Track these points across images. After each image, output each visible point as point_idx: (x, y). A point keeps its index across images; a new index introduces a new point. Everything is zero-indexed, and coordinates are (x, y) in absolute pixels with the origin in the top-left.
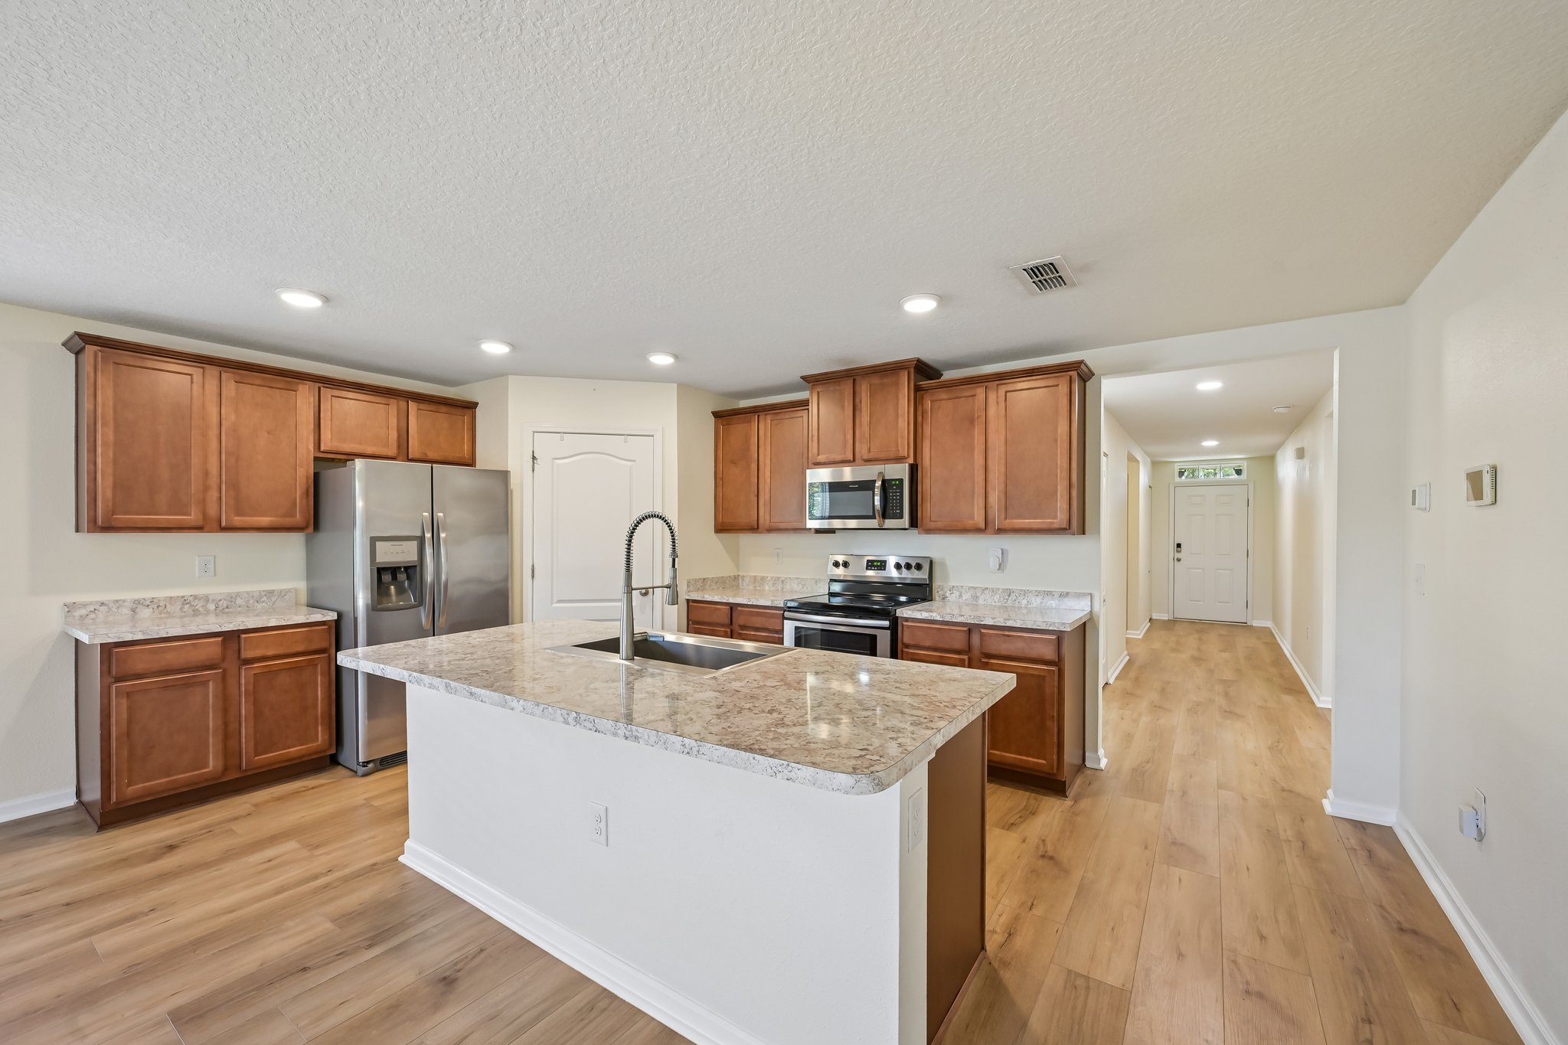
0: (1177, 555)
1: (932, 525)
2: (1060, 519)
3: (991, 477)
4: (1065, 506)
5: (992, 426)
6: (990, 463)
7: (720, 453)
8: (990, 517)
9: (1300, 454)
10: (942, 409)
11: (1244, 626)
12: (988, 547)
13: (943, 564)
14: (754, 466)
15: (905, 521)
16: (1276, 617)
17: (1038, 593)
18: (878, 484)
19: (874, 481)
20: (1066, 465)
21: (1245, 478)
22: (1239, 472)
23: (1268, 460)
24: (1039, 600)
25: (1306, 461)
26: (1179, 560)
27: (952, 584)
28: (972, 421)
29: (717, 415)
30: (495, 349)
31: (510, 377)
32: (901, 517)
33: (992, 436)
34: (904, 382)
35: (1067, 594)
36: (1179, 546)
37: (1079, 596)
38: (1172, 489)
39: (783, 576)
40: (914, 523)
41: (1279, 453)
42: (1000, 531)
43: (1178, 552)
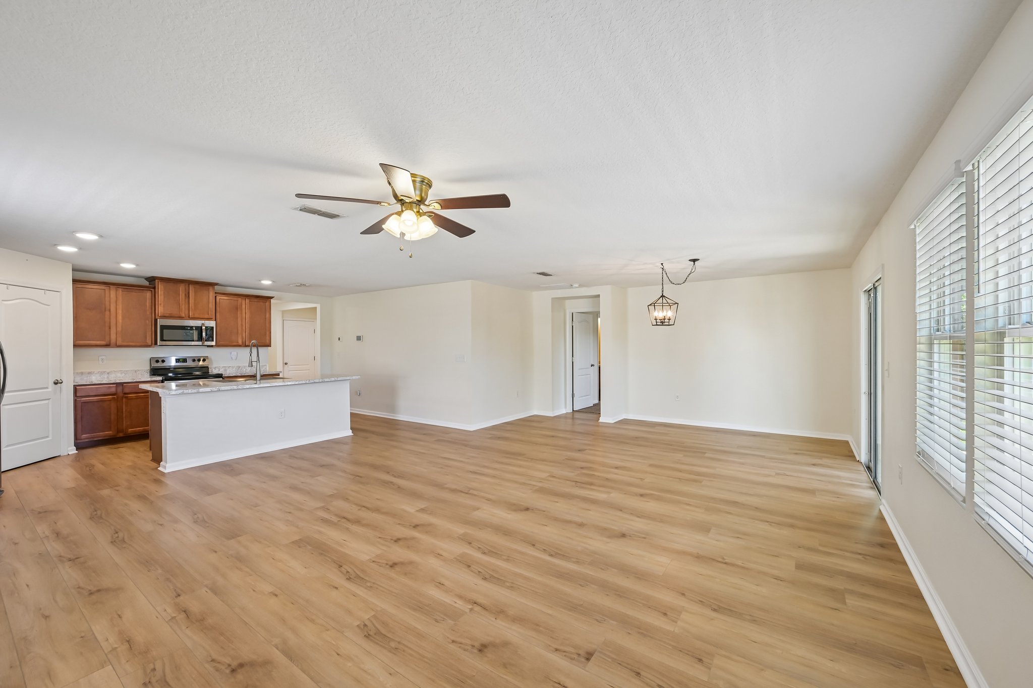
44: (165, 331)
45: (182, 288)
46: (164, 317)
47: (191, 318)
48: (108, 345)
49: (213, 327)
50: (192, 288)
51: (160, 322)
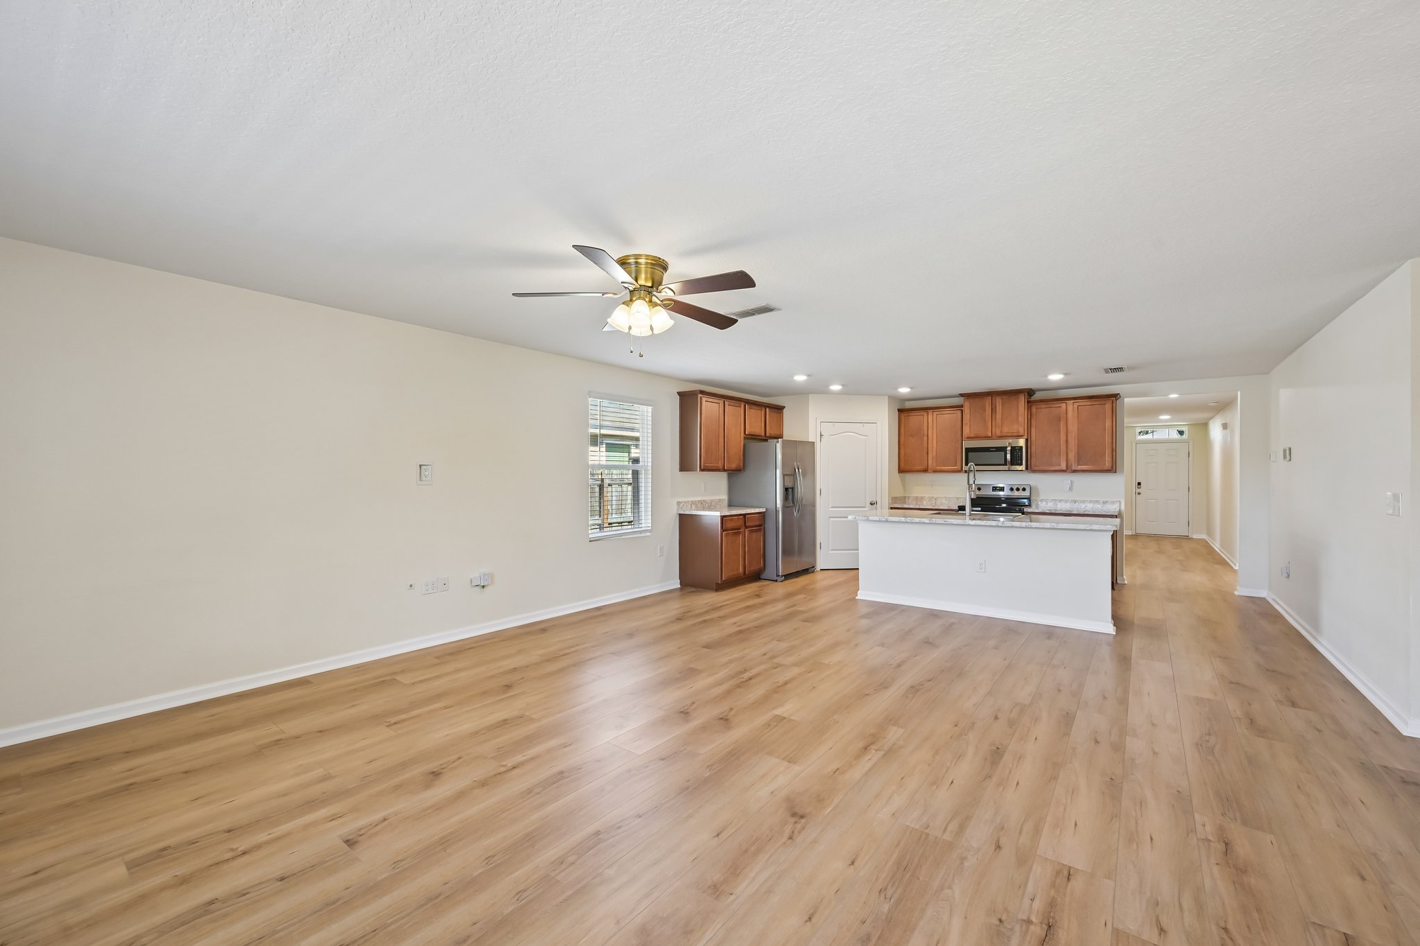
0: (1138, 491)
1: (1037, 468)
2: (1108, 465)
3: (1070, 446)
4: (1110, 460)
5: (1070, 422)
6: (1069, 439)
7: (902, 431)
8: (1069, 464)
9: (1225, 426)
10: (1043, 413)
11: (1187, 538)
12: (1064, 480)
13: (1037, 489)
14: (925, 438)
15: (1023, 467)
16: (1210, 532)
17: (1091, 502)
18: (1009, 448)
19: (1007, 447)
20: (1110, 441)
21: (1187, 438)
22: (1181, 433)
23: (1204, 426)
24: (1091, 505)
25: (1228, 431)
26: (1139, 494)
27: (1041, 498)
28: (1059, 419)
29: (900, 411)
30: (800, 378)
31: (810, 395)
32: (1021, 464)
33: (1070, 427)
34: (1022, 400)
35: (1107, 501)
36: (1139, 484)
37: (1113, 503)
38: (1134, 445)
39: (935, 496)
40: (1027, 468)
41: (1210, 421)
42: (1075, 471)
43: (1138, 488)
44: (970, 454)
45: (988, 401)
46: (969, 438)
47: (998, 437)
48: (926, 471)
49: (1022, 447)
50: (999, 401)
51: (967, 444)
